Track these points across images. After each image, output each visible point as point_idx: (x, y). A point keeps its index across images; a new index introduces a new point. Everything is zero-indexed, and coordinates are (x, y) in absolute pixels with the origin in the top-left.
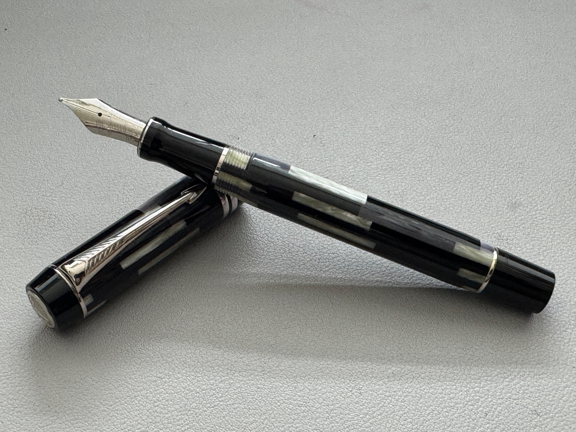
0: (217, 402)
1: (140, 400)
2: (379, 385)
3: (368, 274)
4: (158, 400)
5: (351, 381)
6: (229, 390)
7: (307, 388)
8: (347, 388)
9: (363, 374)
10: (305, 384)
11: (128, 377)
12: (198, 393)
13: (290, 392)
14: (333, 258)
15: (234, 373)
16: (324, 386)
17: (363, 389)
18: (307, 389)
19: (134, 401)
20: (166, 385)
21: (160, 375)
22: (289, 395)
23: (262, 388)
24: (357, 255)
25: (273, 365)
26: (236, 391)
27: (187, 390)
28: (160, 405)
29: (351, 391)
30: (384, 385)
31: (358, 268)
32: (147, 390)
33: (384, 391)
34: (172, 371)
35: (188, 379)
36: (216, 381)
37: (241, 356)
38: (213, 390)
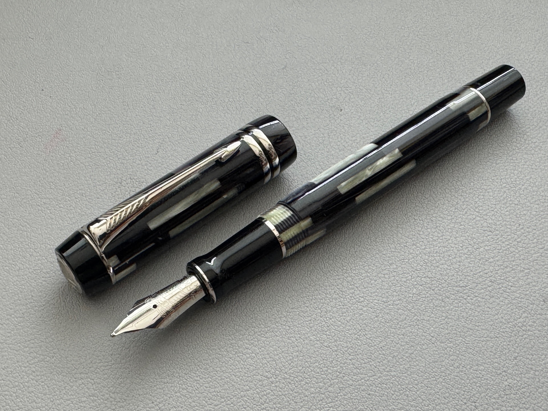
0: (326, 407)
1: (247, 401)
2: (495, 398)
3: (480, 272)
4: (265, 402)
5: (466, 393)
6: (339, 395)
7: (420, 397)
8: (461, 401)
9: (478, 385)
10: (418, 393)
11: (233, 374)
12: (307, 397)
13: (402, 400)
14: (444, 252)
15: (344, 377)
16: (438, 396)
17: (478, 401)
18: (420, 399)
19: (241, 402)
20: (273, 385)
21: (267, 374)
22: (401, 404)
23: (373, 395)
24: (469, 250)
25: (384, 369)
26: (346, 397)
27: (295, 393)
28: (268, 407)
29: (465, 403)
30: (500, 398)
31: (470, 265)
32: (253, 390)
33: (500, 405)
34: (280, 370)
35: (295, 380)
36: (325, 384)
37: (350, 358)
38: (322, 394)
